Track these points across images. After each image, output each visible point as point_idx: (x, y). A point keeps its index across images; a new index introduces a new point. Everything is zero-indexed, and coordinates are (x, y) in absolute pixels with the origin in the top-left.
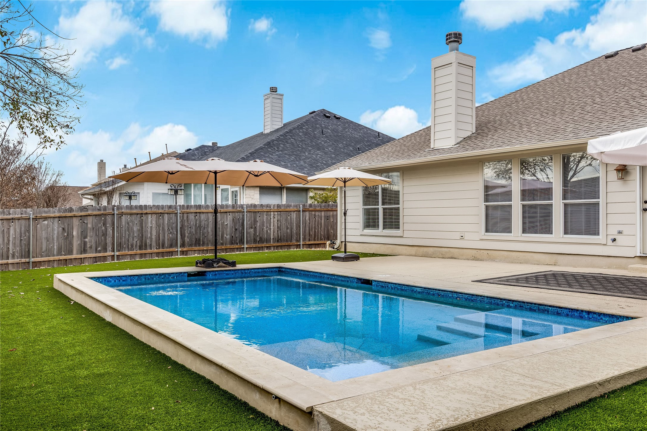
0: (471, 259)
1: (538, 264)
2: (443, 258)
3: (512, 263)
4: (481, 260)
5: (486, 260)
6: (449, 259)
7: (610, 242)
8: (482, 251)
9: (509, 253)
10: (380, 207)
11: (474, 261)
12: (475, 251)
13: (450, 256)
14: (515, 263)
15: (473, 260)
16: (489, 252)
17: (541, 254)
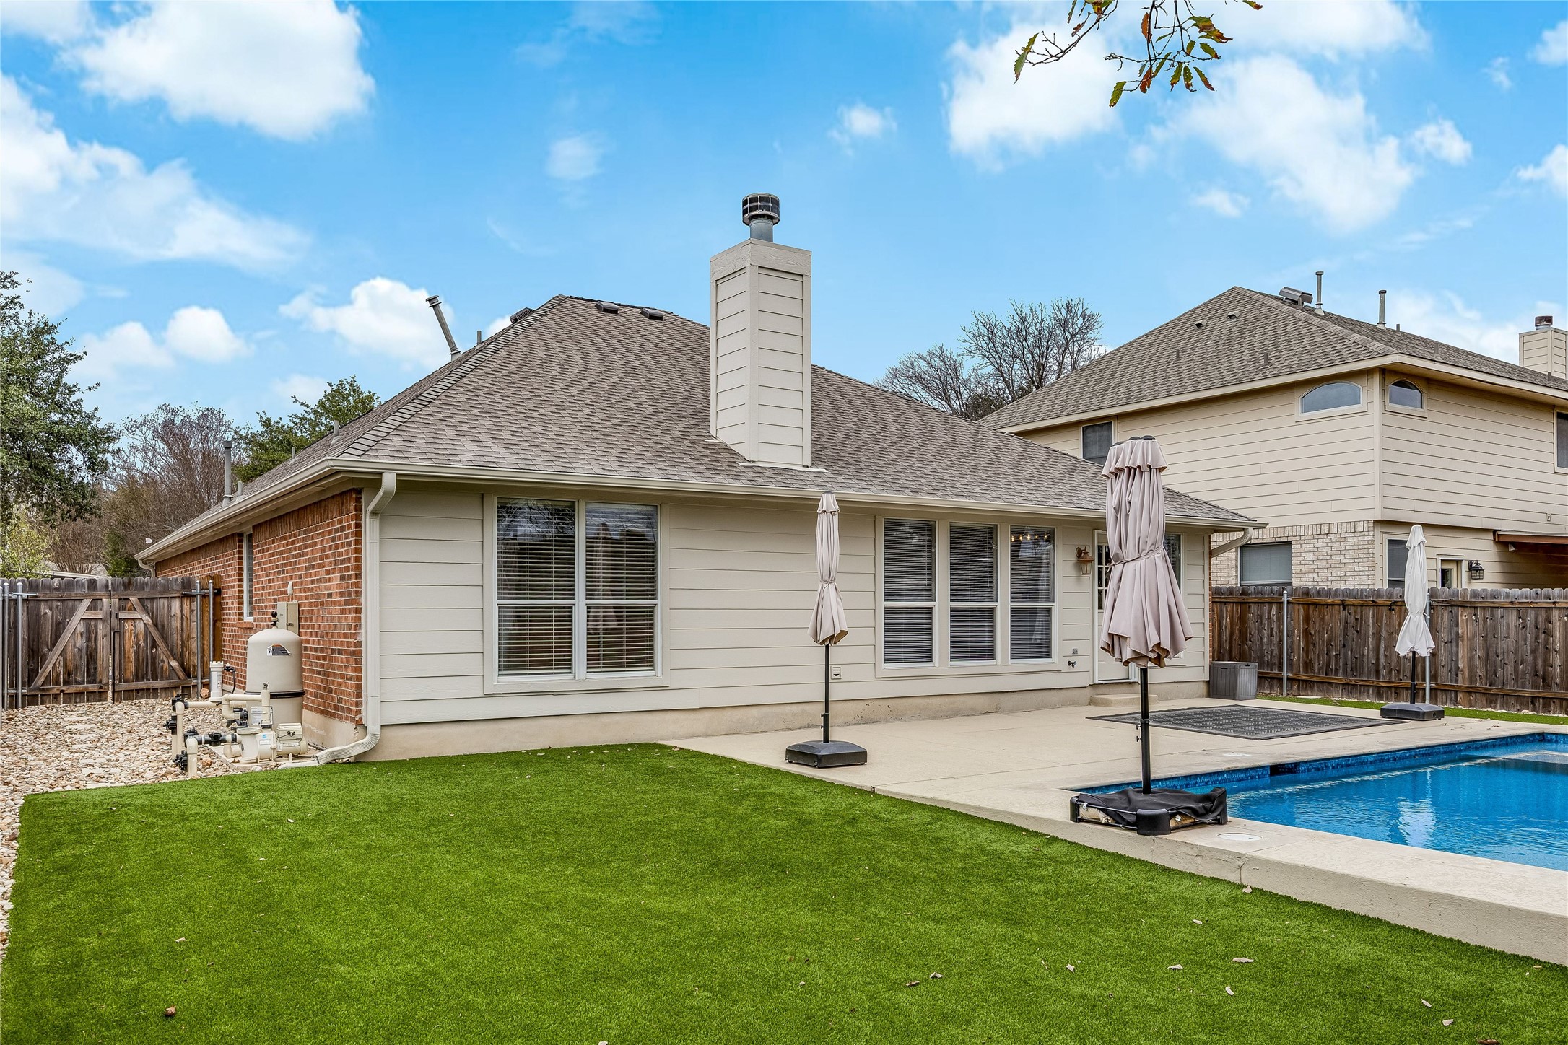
0: (854, 722)
1: (973, 715)
2: (788, 729)
3: (933, 718)
4: (876, 722)
5: (886, 721)
6: (802, 730)
7: (1065, 667)
8: (877, 703)
9: (926, 700)
10: (580, 604)
11: (861, 726)
12: (863, 704)
13: (805, 723)
14: (938, 718)
15: (859, 723)
16: (890, 702)
17: (977, 696)
